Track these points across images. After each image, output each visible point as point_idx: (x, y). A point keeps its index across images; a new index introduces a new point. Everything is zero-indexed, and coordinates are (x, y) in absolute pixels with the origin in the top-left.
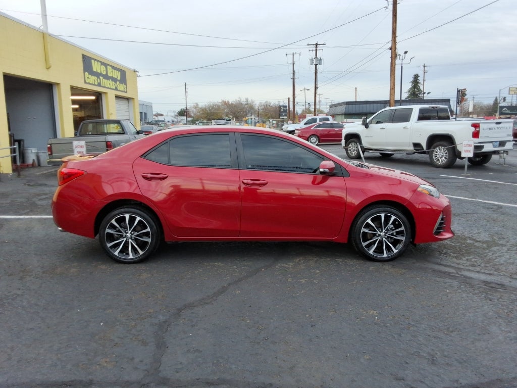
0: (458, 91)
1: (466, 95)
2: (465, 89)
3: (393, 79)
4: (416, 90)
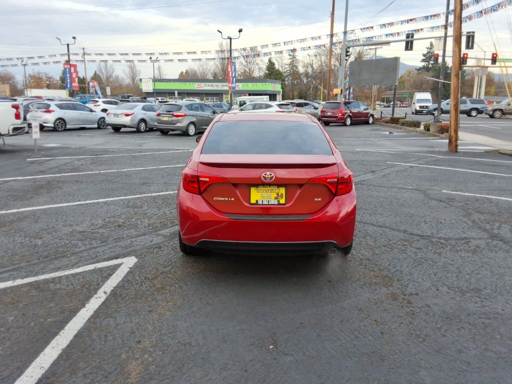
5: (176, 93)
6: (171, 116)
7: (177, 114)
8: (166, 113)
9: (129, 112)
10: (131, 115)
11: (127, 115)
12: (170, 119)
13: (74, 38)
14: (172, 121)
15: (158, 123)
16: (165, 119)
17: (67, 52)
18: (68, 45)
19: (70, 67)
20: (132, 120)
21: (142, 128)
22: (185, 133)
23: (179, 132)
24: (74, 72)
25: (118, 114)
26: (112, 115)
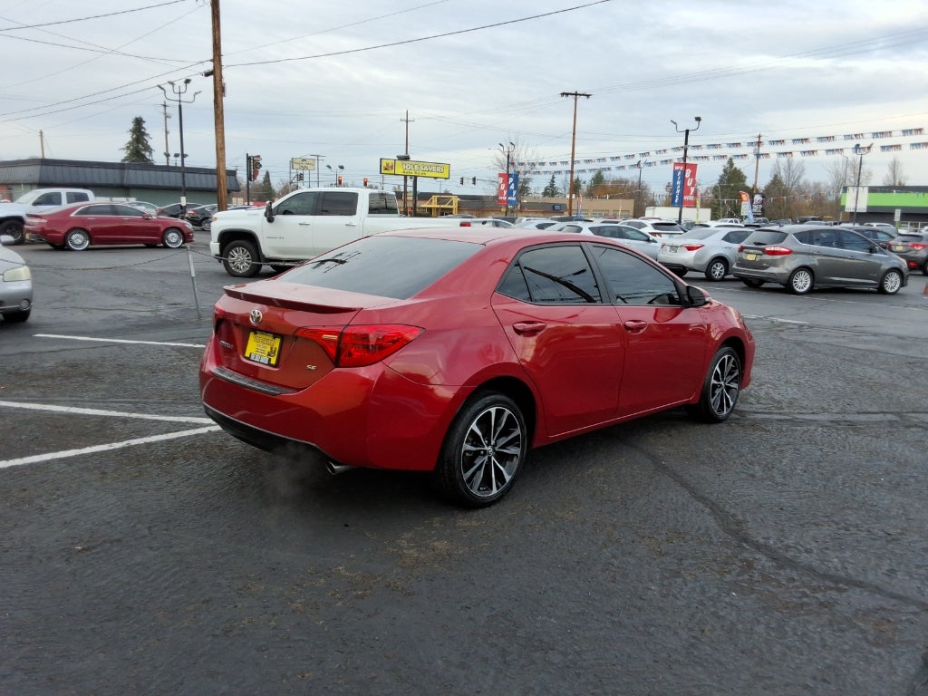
0: (249, 158)
1: (261, 166)
2: (259, 156)
3: (220, 130)
4: (141, 146)
5: (898, 214)
6: (760, 252)
7: (772, 249)
8: (754, 246)
9: (694, 243)
10: (698, 248)
11: (690, 249)
12: (759, 258)
13: (698, 119)
14: (761, 261)
15: (738, 265)
16: (751, 257)
17: (683, 144)
18: (687, 132)
19: (685, 168)
20: (696, 258)
21: (717, 273)
22: (787, 288)
23: (778, 286)
24: (691, 177)
25: (677, 247)
26: (668, 248)
